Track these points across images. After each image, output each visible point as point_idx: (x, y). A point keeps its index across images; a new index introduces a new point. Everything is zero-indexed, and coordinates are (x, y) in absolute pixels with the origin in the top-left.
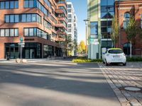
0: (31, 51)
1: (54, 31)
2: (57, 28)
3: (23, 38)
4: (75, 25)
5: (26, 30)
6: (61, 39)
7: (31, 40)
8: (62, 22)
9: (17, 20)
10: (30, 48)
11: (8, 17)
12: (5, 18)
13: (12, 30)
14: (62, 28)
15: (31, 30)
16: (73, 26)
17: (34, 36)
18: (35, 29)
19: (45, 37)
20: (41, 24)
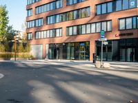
3: (118, 33)
5: (122, 22)
9: (110, 9)
17: (132, 29)
18: (134, 18)
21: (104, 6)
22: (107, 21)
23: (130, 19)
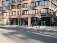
0: (44, 22)
3: (40, 15)
5: (42, 10)
10: (43, 20)
12: (31, 4)
13: (34, 11)
15: (44, 10)
17: (46, 13)
19: (52, 14)
20: (50, 6)
22: (36, 10)
23: (45, 9)
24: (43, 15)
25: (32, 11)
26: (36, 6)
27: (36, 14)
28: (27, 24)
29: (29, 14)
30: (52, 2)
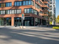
0: (28, 22)
1: (41, 10)
2: (43, 8)
3: (24, 15)
4: (54, 6)
5: (26, 10)
6: (46, 15)
7: (28, 15)
8: (46, 4)
9: (21, 4)
10: (27, 20)
11: (16, 3)
14: (46, 8)
15: (28, 10)
16: (53, 6)
17: (30, 13)
18: (30, 9)
19: (36, 14)
20: (34, 6)
21: (18, 3)
24: (26, 15)
25: (15, 11)
26: (19, 6)
27: (19, 14)
28: (10, 24)
29: (12, 14)
30: (35, 2)
